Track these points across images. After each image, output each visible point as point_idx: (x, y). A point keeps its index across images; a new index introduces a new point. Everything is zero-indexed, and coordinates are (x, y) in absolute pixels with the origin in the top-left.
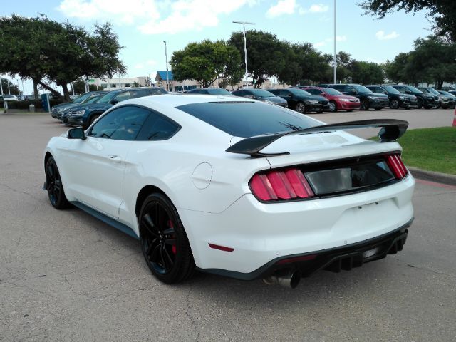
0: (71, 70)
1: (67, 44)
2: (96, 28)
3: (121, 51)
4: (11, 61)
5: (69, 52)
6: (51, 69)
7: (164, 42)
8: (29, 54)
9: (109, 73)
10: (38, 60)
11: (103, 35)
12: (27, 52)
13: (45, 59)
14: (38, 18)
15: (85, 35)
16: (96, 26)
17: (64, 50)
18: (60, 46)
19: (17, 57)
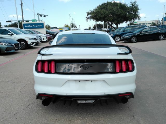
0: (119, 19)
1: (119, 10)
2: (131, 3)
3: (139, 11)
4: (101, 17)
5: (119, 13)
6: (112, 20)
7: (164, 5)
8: (106, 15)
9: (133, 20)
10: (109, 17)
11: (133, 5)
12: (106, 14)
13: (111, 16)
14: (111, 2)
15: (126, 6)
16: (131, 2)
17: (117, 12)
18: (116, 11)
19: (103, 16)
